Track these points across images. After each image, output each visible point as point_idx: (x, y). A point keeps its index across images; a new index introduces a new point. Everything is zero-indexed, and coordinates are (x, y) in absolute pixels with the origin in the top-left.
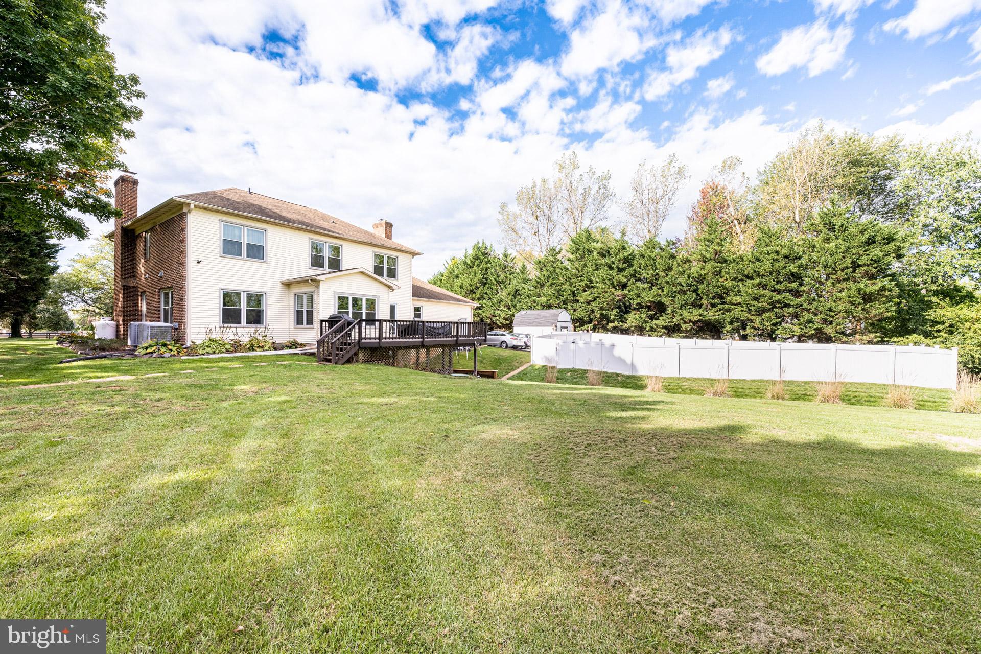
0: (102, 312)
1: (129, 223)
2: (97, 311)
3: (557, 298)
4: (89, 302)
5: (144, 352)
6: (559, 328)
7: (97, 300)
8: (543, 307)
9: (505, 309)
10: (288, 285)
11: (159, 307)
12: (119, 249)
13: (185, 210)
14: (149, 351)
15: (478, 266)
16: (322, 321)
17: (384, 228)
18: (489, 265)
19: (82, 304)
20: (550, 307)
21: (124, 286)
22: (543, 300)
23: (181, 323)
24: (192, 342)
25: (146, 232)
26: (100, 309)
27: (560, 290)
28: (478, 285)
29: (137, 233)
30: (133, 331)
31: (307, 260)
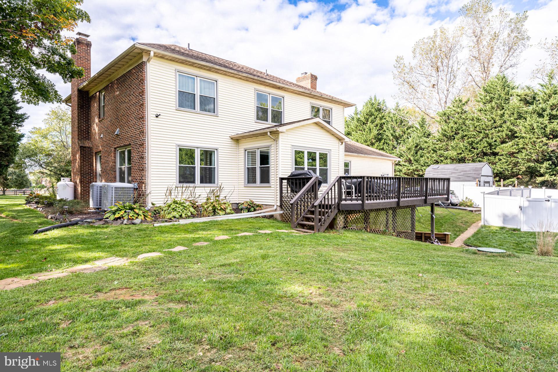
0: (52, 173)
1: (85, 84)
2: (49, 173)
3: (470, 151)
4: (43, 166)
5: (112, 217)
6: (482, 184)
7: (48, 164)
8: (453, 160)
9: (406, 164)
10: (237, 140)
11: (115, 166)
12: (76, 112)
13: (145, 59)
14: (117, 216)
15: (372, 122)
16: (282, 179)
17: (310, 81)
18: (383, 121)
19: (38, 168)
20: (462, 160)
21: (81, 147)
22: (453, 153)
23: (141, 182)
24: (153, 204)
25: (99, 92)
26: (51, 171)
27: (473, 142)
28: (374, 141)
29: (91, 95)
30: (95, 192)
31: (253, 113)
